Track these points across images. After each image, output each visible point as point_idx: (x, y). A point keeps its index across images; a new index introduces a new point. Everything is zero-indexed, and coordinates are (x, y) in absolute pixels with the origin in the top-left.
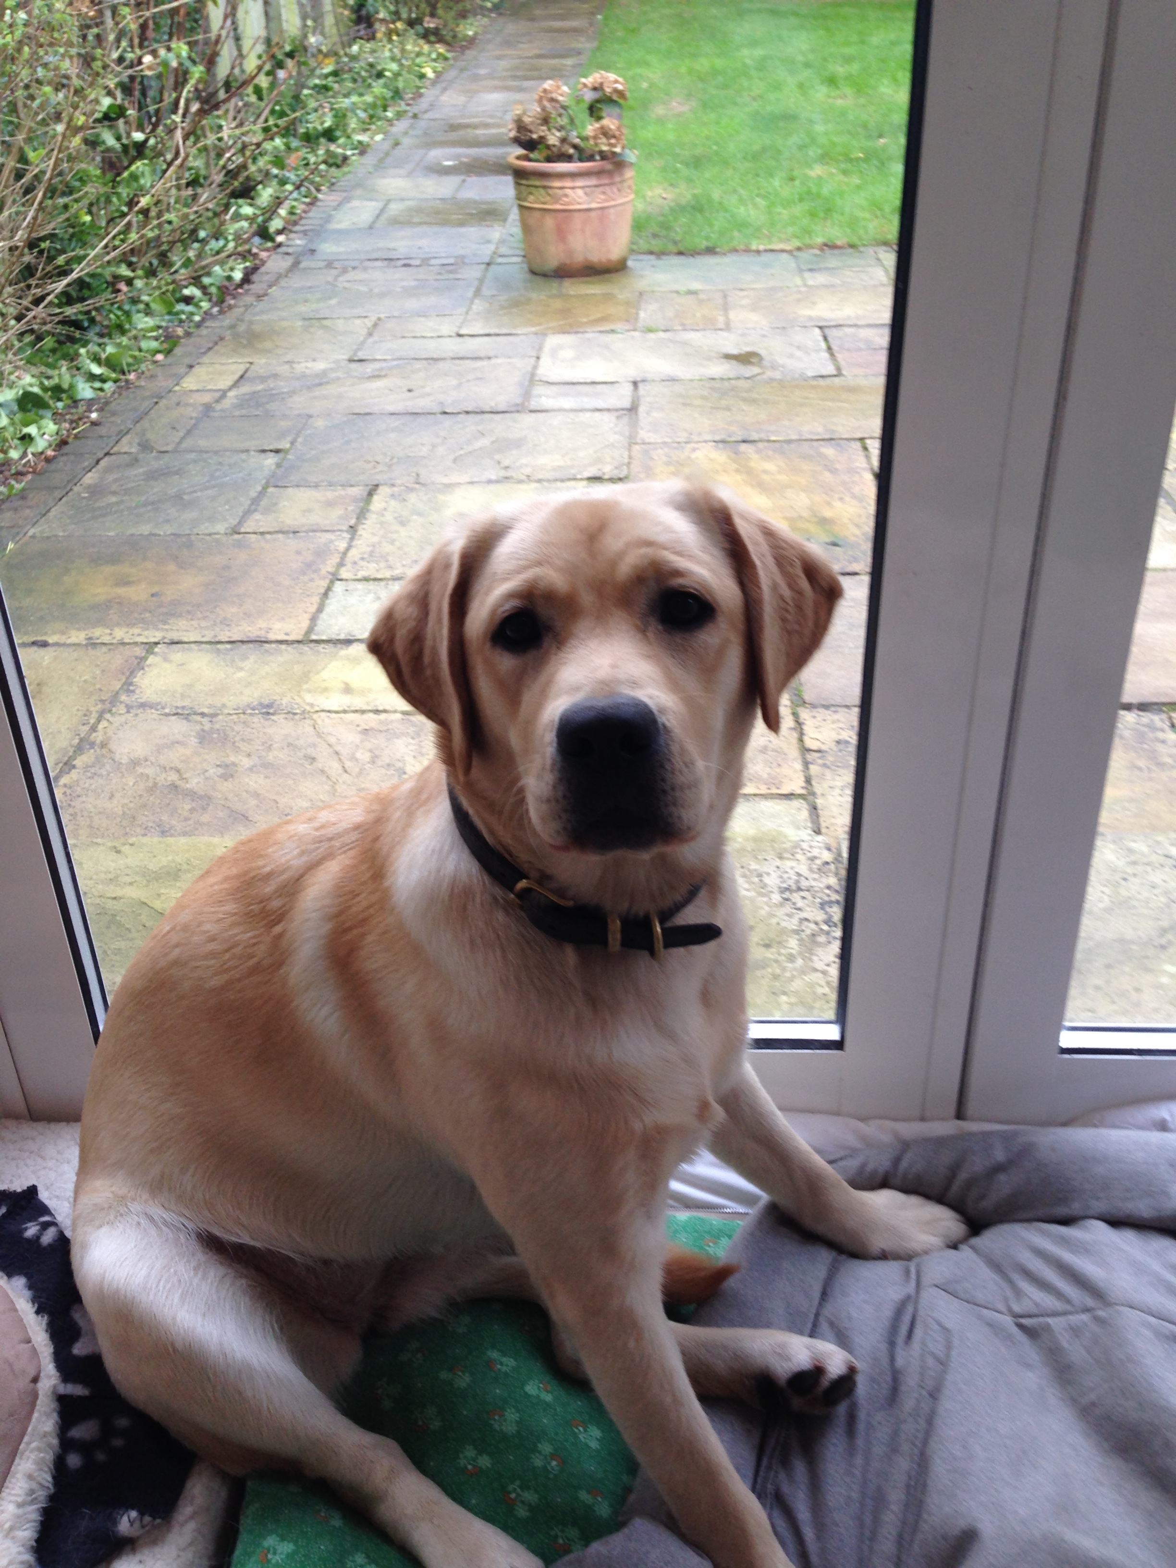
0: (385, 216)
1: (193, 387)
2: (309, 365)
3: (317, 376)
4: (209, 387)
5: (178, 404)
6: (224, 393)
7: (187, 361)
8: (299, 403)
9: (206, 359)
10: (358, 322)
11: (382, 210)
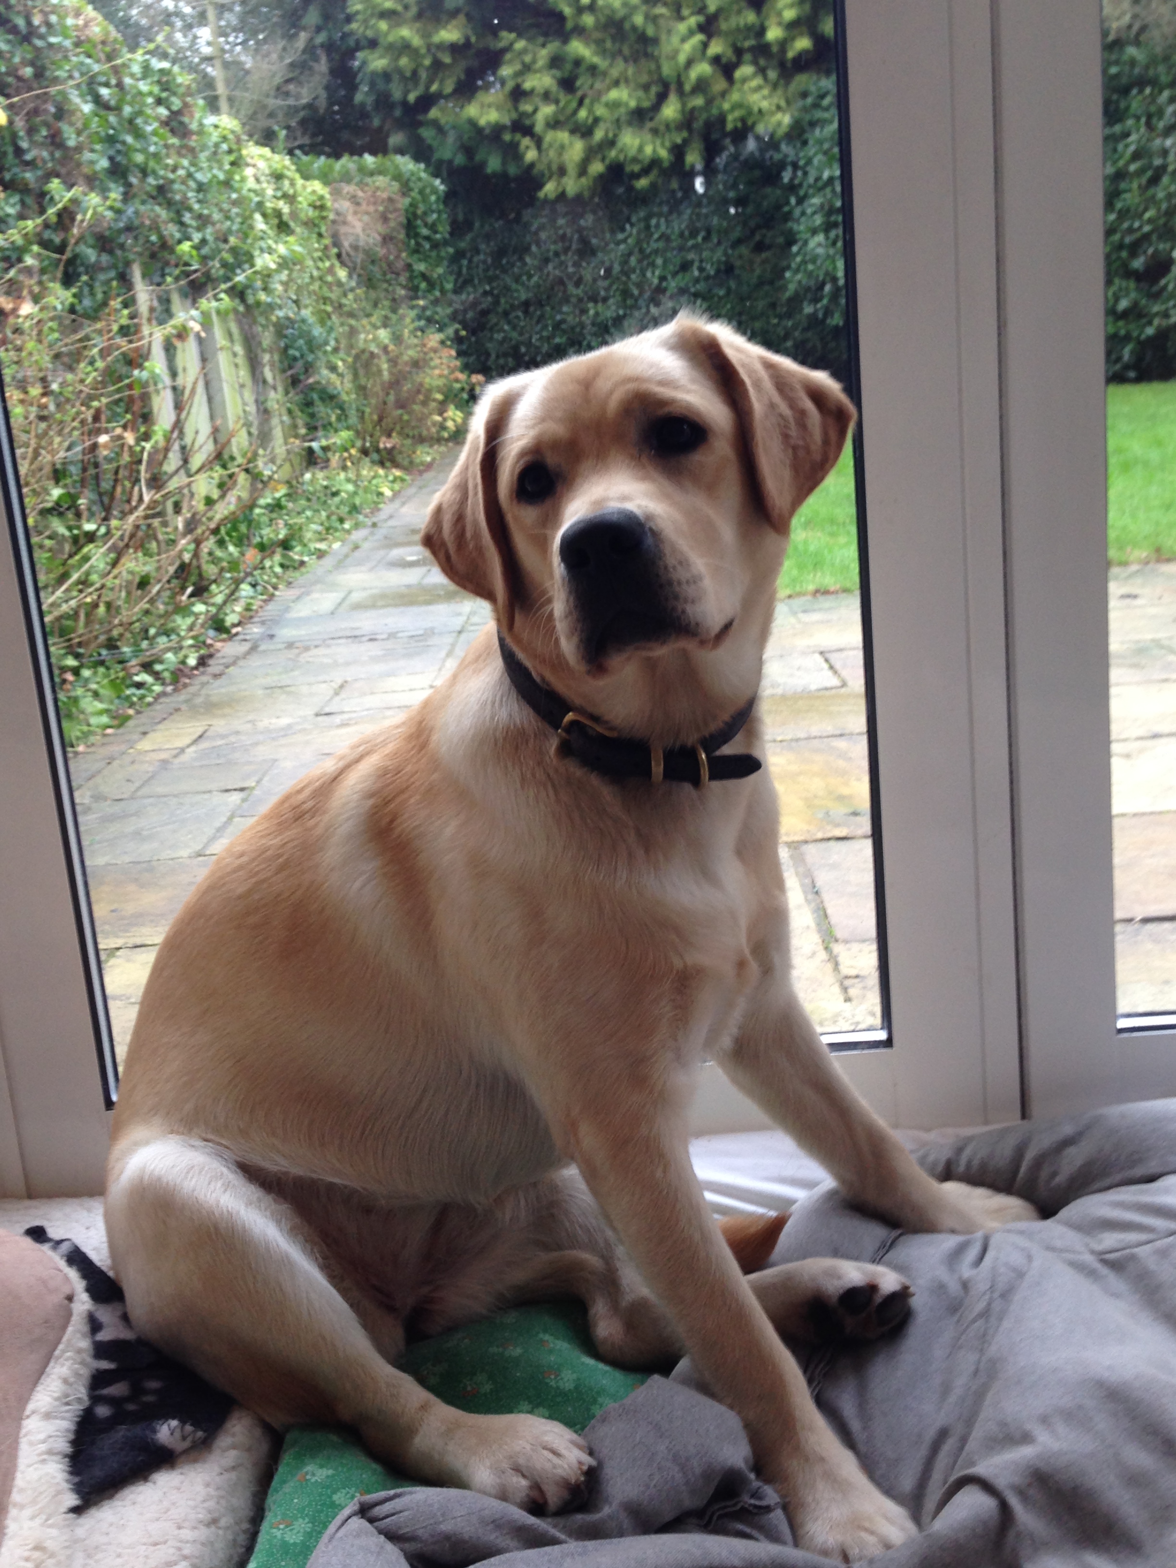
0: (347, 602)
1: (148, 748)
2: (274, 721)
3: (282, 729)
4: (167, 747)
5: (133, 762)
6: (182, 750)
7: (142, 729)
8: (263, 752)
9: (161, 726)
10: (324, 686)
11: (344, 599)
